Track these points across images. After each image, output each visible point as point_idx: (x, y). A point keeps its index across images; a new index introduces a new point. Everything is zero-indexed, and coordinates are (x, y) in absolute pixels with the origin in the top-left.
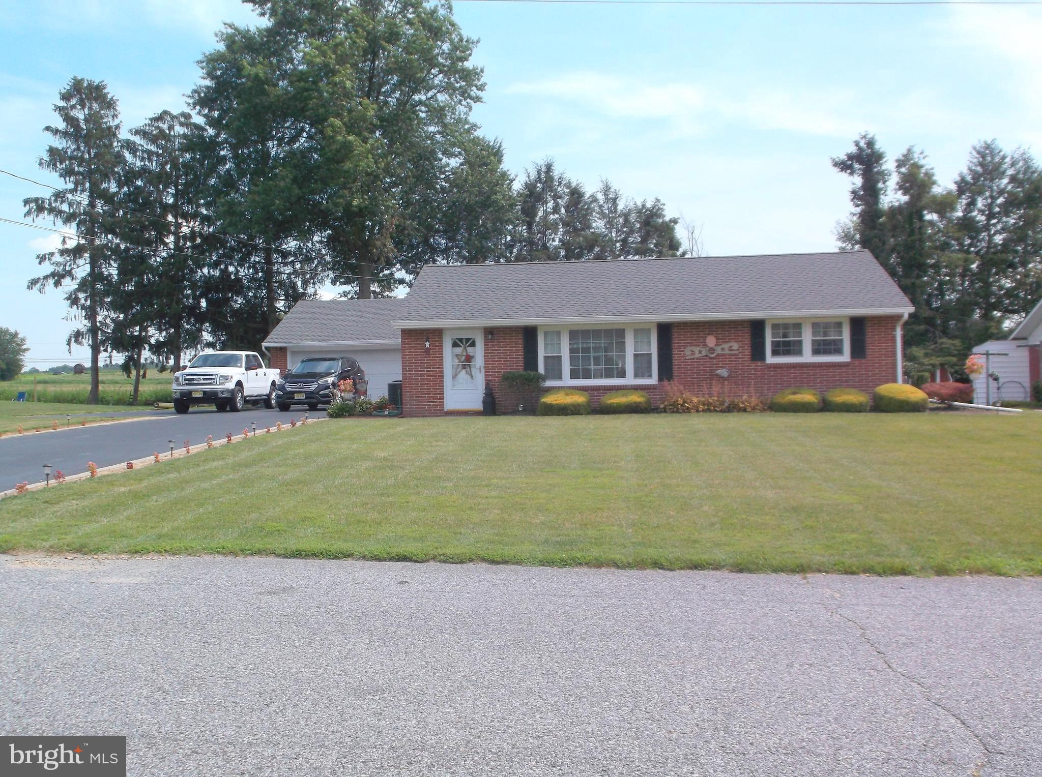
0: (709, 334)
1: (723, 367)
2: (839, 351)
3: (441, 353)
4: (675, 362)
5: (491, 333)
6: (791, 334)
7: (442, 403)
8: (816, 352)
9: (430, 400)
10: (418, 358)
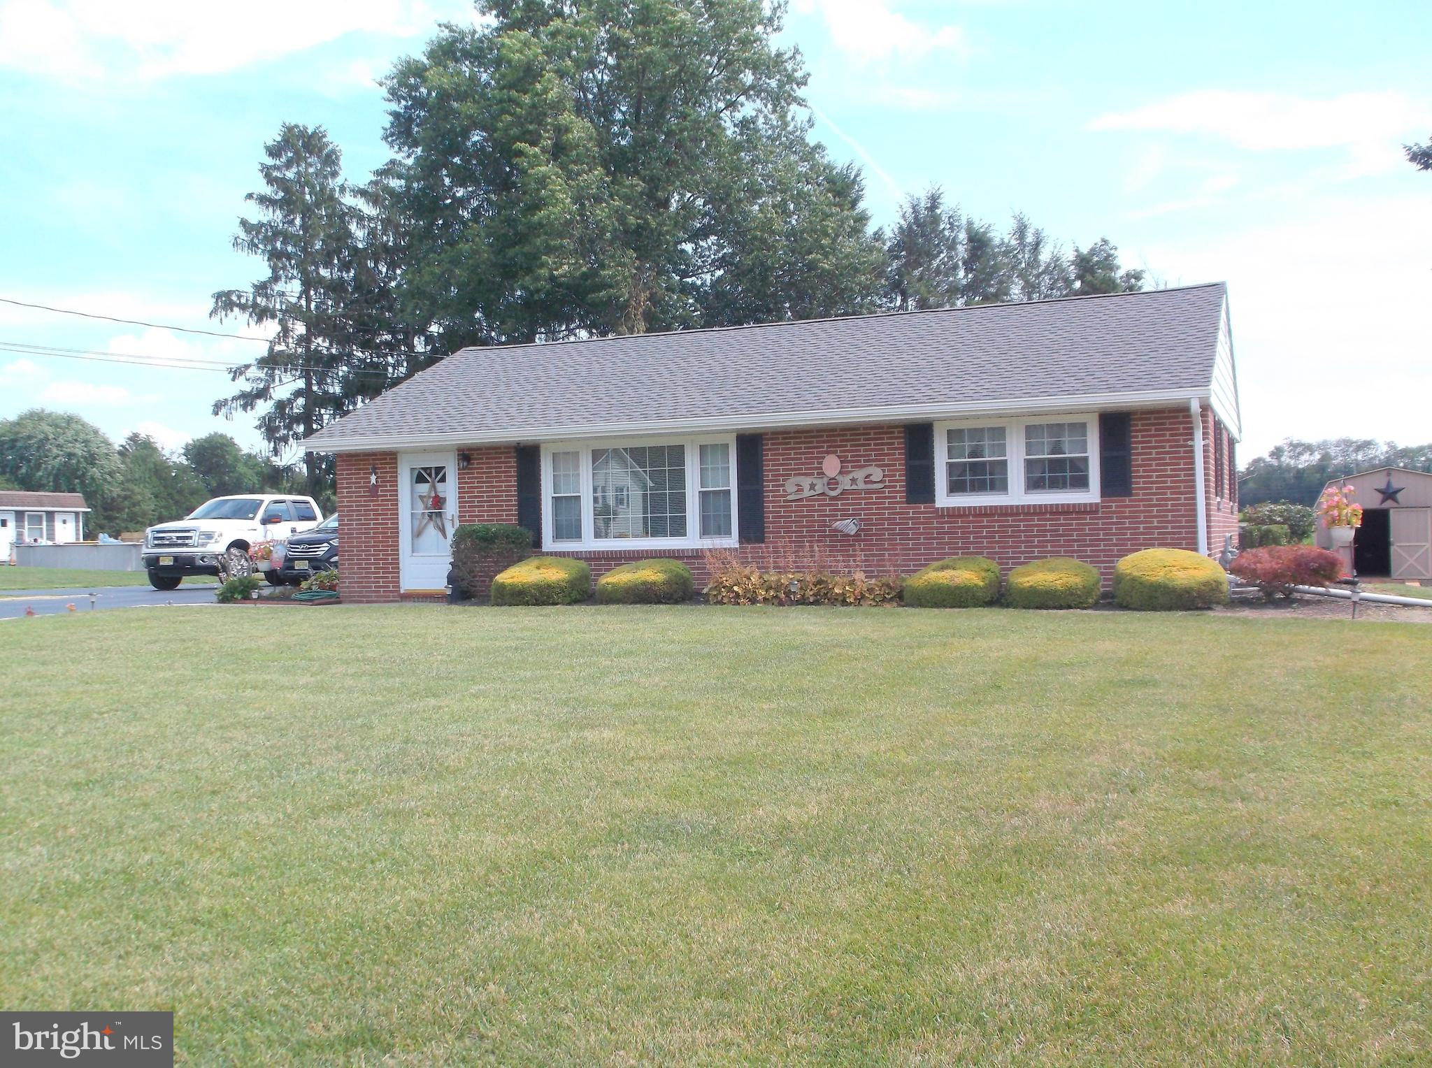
0: (828, 453)
1: (845, 516)
2: (1081, 482)
3: (395, 492)
4: (769, 507)
5: (467, 456)
6: (987, 452)
7: (396, 582)
8: (1034, 484)
9: (379, 573)
10: (360, 501)
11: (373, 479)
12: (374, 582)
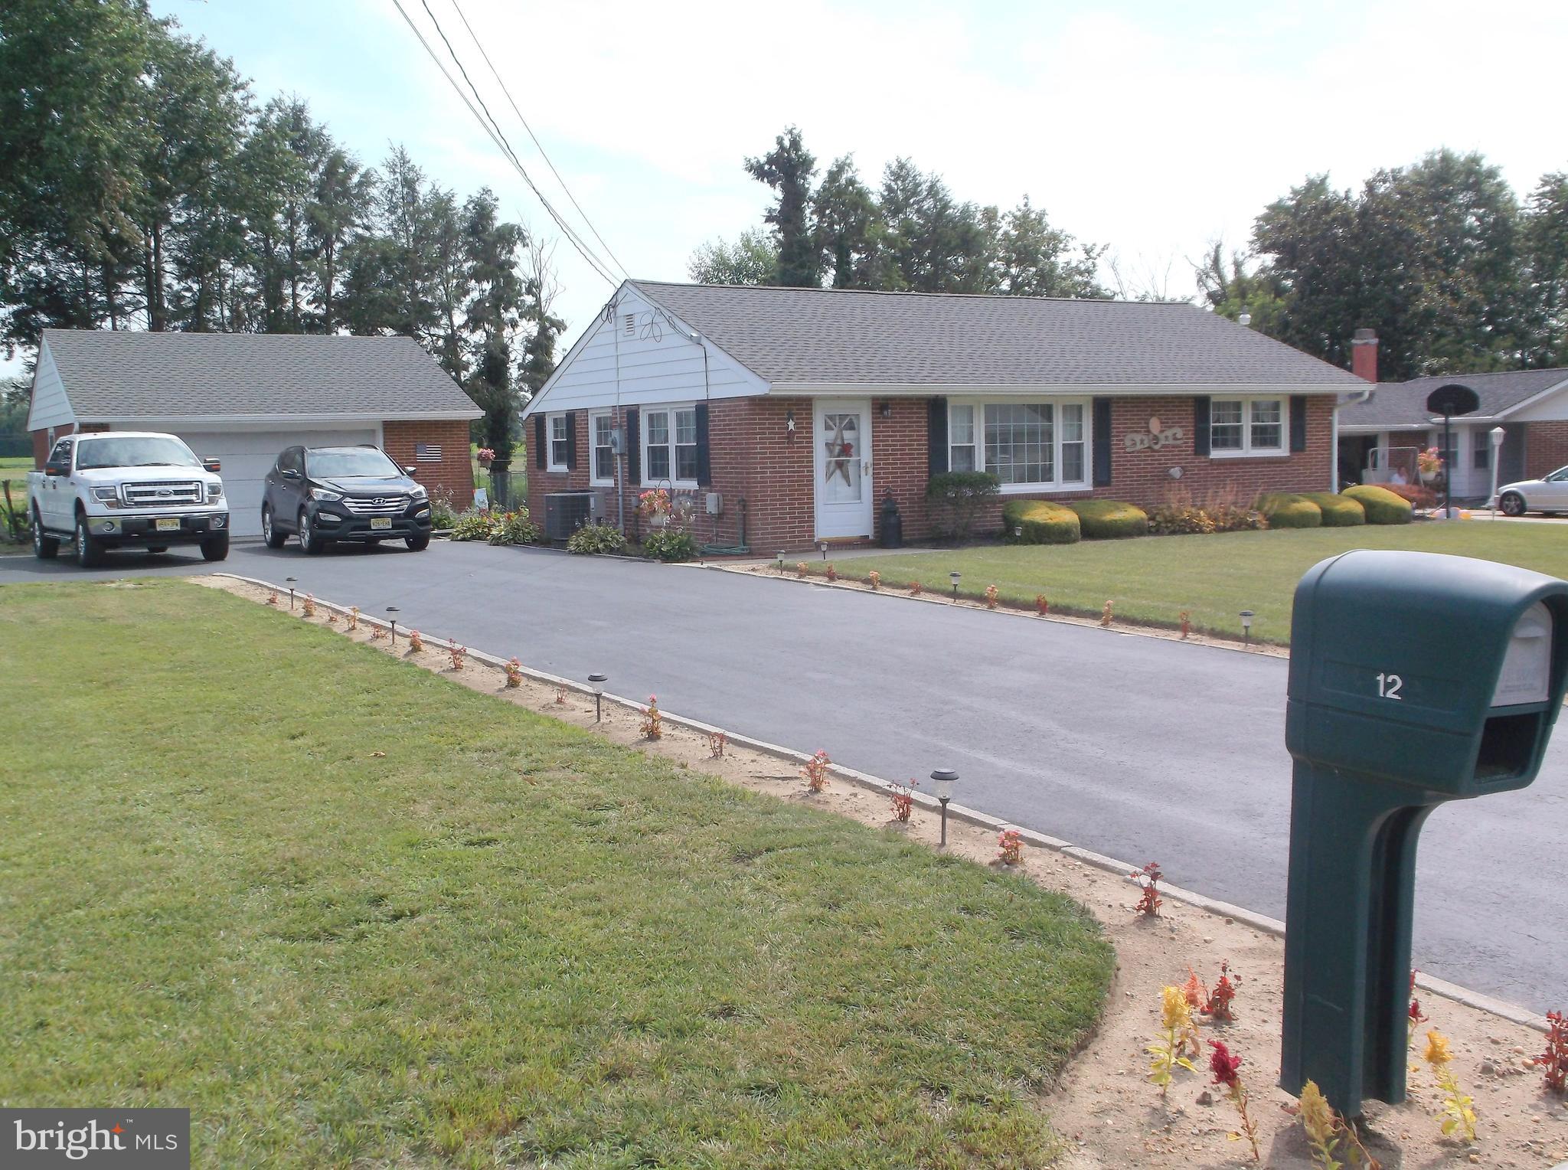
0: (1151, 415)
3: (810, 439)
4: (1113, 458)
6: (1232, 419)
7: (811, 531)
8: (1255, 443)
9: (794, 522)
10: (775, 448)
11: (791, 425)
12: (789, 532)
